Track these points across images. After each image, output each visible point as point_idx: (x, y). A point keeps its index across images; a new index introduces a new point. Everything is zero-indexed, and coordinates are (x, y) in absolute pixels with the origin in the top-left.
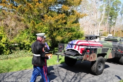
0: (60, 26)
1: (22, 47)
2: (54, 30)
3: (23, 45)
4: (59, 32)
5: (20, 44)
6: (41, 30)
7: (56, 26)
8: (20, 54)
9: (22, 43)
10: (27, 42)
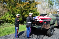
0: (27, 9)
1: (7, 21)
2: (24, 12)
3: (7, 20)
4: (26, 13)
5: (6, 20)
6: (16, 11)
7: (24, 9)
8: (6, 25)
9: (7, 19)
10: (9, 19)
